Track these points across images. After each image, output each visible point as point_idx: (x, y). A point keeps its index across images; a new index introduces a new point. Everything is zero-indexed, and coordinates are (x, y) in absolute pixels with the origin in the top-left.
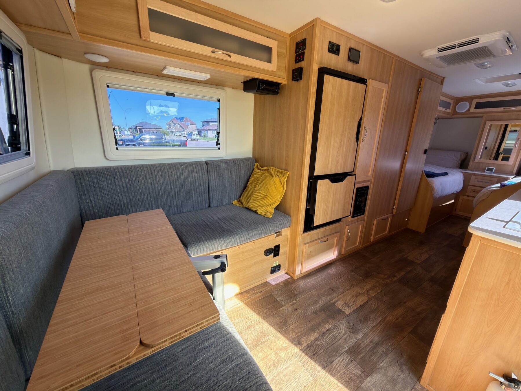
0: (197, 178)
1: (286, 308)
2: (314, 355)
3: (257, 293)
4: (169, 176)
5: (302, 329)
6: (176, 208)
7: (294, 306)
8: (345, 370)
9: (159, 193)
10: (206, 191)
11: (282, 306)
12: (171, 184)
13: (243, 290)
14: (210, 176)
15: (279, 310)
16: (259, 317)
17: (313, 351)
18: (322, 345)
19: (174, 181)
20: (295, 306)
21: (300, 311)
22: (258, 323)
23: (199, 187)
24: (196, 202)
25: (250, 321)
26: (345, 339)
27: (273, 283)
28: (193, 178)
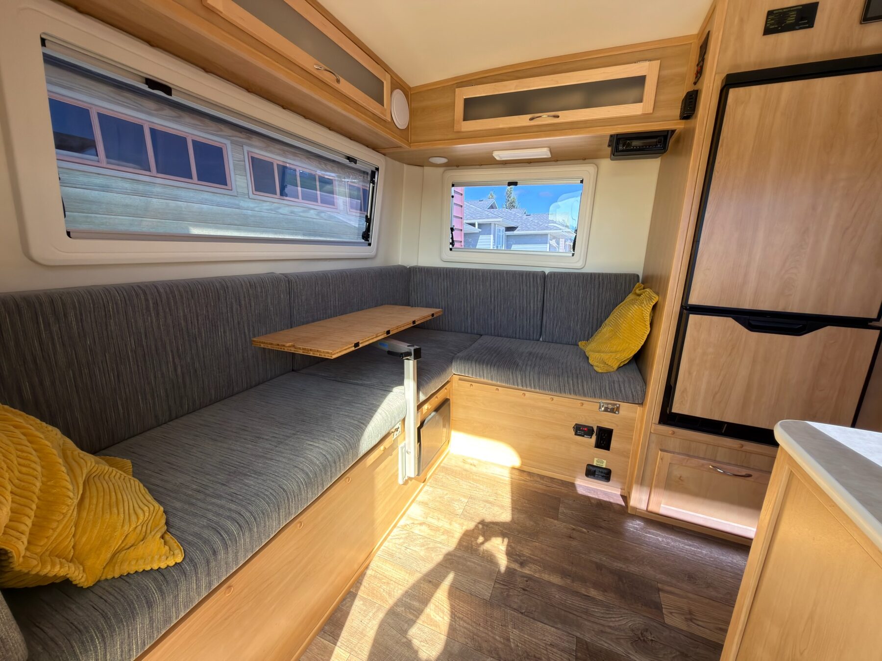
0: (527, 293)
1: (559, 526)
2: (524, 590)
3: (542, 484)
4: (490, 286)
5: (548, 558)
6: (493, 329)
7: (574, 532)
8: (544, 645)
9: (477, 303)
10: (537, 314)
11: (557, 518)
12: (491, 294)
13: (526, 469)
14: (547, 293)
15: (546, 518)
16: (510, 503)
17: (529, 586)
18: (551, 595)
19: (496, 291)
20: (575, 534)
21: (574, 543)
22: (502, 507)
23: (527, 307)
24: (520, 327)
25: (496, 498)
26: (602, 632)
27: (581, 491)
28: (520, 292)
